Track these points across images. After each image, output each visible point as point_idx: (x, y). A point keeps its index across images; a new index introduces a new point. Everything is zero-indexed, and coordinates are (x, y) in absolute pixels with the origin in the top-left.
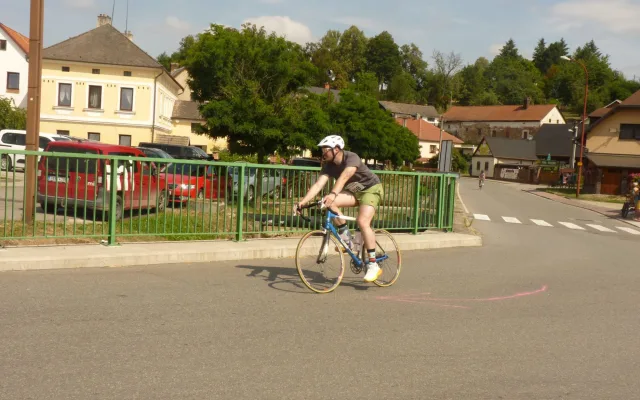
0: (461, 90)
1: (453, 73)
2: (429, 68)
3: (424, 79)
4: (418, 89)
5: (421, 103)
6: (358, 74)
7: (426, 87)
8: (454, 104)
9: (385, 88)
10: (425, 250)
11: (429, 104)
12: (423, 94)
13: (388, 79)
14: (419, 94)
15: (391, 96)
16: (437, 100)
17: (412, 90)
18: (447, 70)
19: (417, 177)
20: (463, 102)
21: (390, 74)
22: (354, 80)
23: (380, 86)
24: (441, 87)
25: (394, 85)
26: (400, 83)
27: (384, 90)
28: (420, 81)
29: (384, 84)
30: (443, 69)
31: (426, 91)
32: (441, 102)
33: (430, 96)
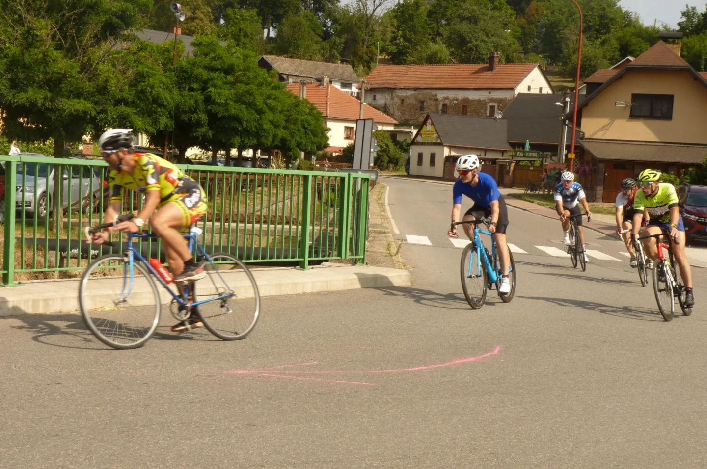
0: (394, 38)
1: (380, 12)
2: (338, 4)
3: (335, 21)
4: (326, 36)
5: (330, 59)
6: (229, 11)
7: (339, 34)
8: (382, 62)
9: (273, 35)
10: (319, 294)
11: (342, 62)
12: (333, 47)
13: (277, 21)
14: (326, 44)
15: (283, 47)
16: (355, 54)
17: (317, 39)
18: (370, 8)
19: (306, 178)
20: (397, 58)
21: (281, 11)
22: (222, 21)
23: (266, 31)
24: (362, 34)
25: (287, 30)
26: (295, 26)
27: (272, 38)
28: (329, 24)
29: (271, 28)
30: (365, 5)
31: (338, 40)
32: (361, 58)
33: (344, 48)
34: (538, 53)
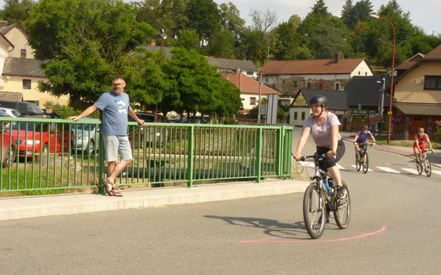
0: (277, 45)
1: (269, 30)
2: (243, 26)
3: (242, 35)
4: (237, 44)
5: (240, 58)
6: (180, 31)
7: (245, 43)
8: (270, 59)
9: (206, 43)
11: (247, 59)
12: (241, 51)
13: (208, 36)
14: (238, 49)
15: (214, 51)
16: (255, 55)
17: (231, 46)
18: (263, 27)
20: (279, 56)
21: (210, 31)
22: (176, 37)
23: (201, 42)
24: (259, 43)
25: (213, 41)
26: (220, 39)
27: (205, 46)
28: (239, 37)
29: (204, 41)
30: (260, 26)
31: (244, 46)
32: (258, 57)
33: (248, 52)
34: (362, 52)
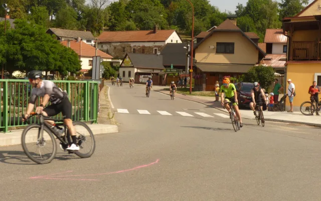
0: (110, 19)
1: (104, 7)
2: (84, 4)
3: (83, 12)
4: (79, 19)
5: (81, 29)
6: (33, 8)
7: (85, 18)
8: (105, 30)
9: (54, 18)
11: (87, 30)
12: (82, 24)
13: (56, 11)
14: (79, 22)
15: (59, 24)
16: (92, 27)
17: (75, 20)
18: (99, 5)
19: (67, 84)
20: (112, 28)
21: (57, 8)
22: (30, 12)
23: (51, 17)
24: (96, 18)
25: (60, 16)
26: (65, 14)
27: (54, 20)
28: (80, 13)
29: (53, 15)
30: (96, 4)
31: (84, 20)
32: (95, 28)
33: (87, 24)
34: (175, 25)
